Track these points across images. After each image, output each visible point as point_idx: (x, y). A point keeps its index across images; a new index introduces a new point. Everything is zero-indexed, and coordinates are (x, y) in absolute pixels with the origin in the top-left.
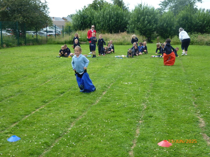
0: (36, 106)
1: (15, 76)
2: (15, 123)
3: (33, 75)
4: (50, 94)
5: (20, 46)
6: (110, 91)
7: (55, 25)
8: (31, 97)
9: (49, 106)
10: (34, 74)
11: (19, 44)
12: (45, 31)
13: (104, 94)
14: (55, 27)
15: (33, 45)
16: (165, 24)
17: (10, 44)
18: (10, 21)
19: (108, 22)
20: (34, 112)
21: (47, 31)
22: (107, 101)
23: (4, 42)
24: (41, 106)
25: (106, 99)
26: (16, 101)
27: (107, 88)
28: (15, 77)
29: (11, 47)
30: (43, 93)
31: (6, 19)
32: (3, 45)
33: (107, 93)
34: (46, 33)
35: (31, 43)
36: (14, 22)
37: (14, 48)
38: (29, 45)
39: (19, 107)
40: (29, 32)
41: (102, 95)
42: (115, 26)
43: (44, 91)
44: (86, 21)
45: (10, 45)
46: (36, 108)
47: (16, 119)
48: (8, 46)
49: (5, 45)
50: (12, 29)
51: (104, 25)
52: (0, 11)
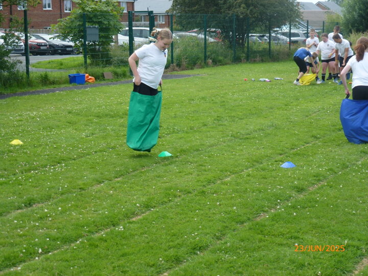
5: (237, 64)
11: (237, 60)
15: (262, 61)
18: (221, 13)
23: (208, 54)
31: (213, 9)
32: (207, 61)
35: (258, 59)
38: (255, 62)
48: (216, 63)
49: (211, 61)
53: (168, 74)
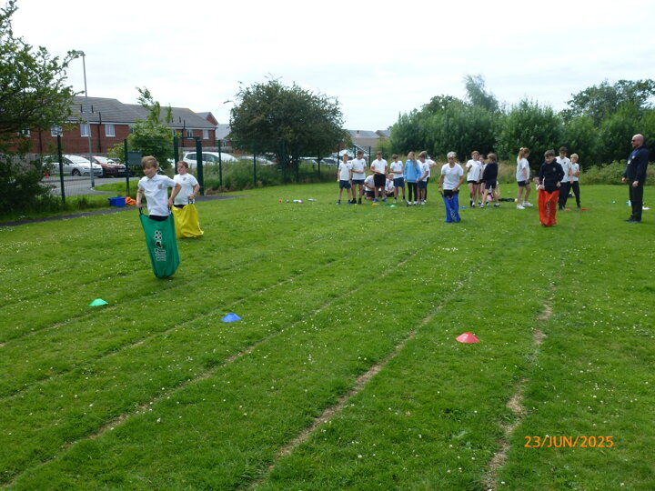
5: (287, 185)
11: (286, 181)
16: (574, 142)
17: (270, 180)
18: (272, 139)
23: (259, 176)
29: (271, 186)
31: (265, 135)
32: (257, 182)
35: (308, 180)
36: (279, 141)
38: (304, 183)
40: (307, 158)
45: (270, 183)
49: (261, 182)
50: (275, 152)
52: (255, 121)
53: (216, 195)
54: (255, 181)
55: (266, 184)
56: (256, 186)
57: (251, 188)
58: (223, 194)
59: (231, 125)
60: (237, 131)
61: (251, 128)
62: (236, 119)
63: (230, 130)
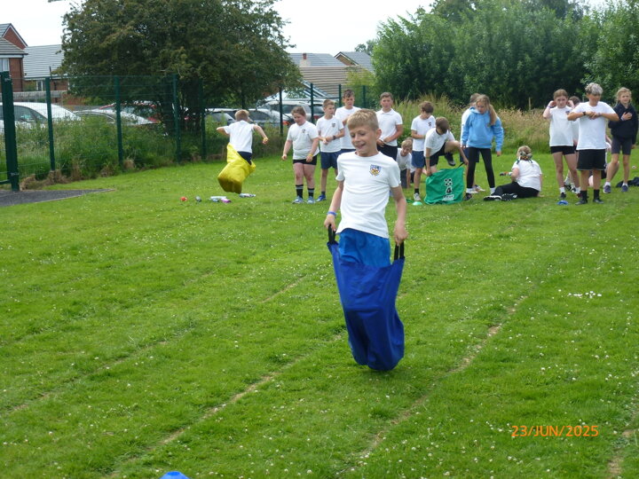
0: (247, 375)
1: (172, 270)
2: (173, 430)
3: (233, 266)
4: (295, 332)
5: (183, 165)
6: (516, 324)
7: (312, 85)
8: (229, 343)
9: (293, 375)
10: (239, 263)
11: (182, 158)
12: (274, 107)
13: (493, 332)
14: (312, 92)
17: (150, 155)
18: (149, 73)
19: (509, 66)
20: (242, 395)
21: (280, 107)
22: (503, 361)
23: (126, 147)
24: (264, 375)
25: (501, 353)
26: (177, 358)
27: (505, 312)
28: (169, 274)
29: (151, 168)
30: (272, 329)
31: (135, 65)
32: (125, 161)
33: (506, 329)
34: (277, 114)
35: (223, 153)
36: (162, 77)
37: (163, 170)
38: (217, 159)
39: (188, 377)
40: (216, 110)
41: (485, 337)
42: (536, 80)
43: (272, 322)
44: (424, 66)
45: (150, 161)
46: (249, 382)
47: (180, 416)
48: (143, 165)
49: (131, 161)
50: (154, 101)
51: (496, 79)
52: (114, 37)
53: (44, 189)
54: (120, 159)
55: (143, 163)
56: (124, 169)
57: (114, 174)
58: (58, 187)
59: (64, 47)
60: (78, 59)
61: (107, 53)
62: (75, 36)
63: (61, 56)
